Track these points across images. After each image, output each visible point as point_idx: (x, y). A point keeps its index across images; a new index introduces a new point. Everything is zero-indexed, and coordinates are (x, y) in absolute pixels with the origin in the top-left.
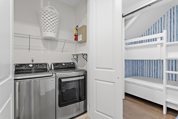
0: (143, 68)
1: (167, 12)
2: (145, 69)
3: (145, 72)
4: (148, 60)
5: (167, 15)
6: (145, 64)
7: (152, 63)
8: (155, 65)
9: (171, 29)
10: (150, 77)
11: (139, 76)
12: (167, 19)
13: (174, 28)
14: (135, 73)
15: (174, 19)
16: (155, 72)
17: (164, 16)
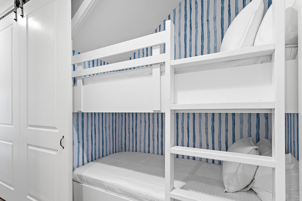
0: (136, 131)
1: (180, 4)
2: (141, 135)
3: (140, 142)
4: (145, 113)
5: (180, 10)
6: (141, 122)
7: (153, 119)
8: (158, 123)
9: (186, 44)
10: (149, 152)
11: (129, 151)
12: (180, 18)
13: (190, 40)
14: (122, 145)
15: (191, 21)
16: (158, 141)
17: (174, 11)
